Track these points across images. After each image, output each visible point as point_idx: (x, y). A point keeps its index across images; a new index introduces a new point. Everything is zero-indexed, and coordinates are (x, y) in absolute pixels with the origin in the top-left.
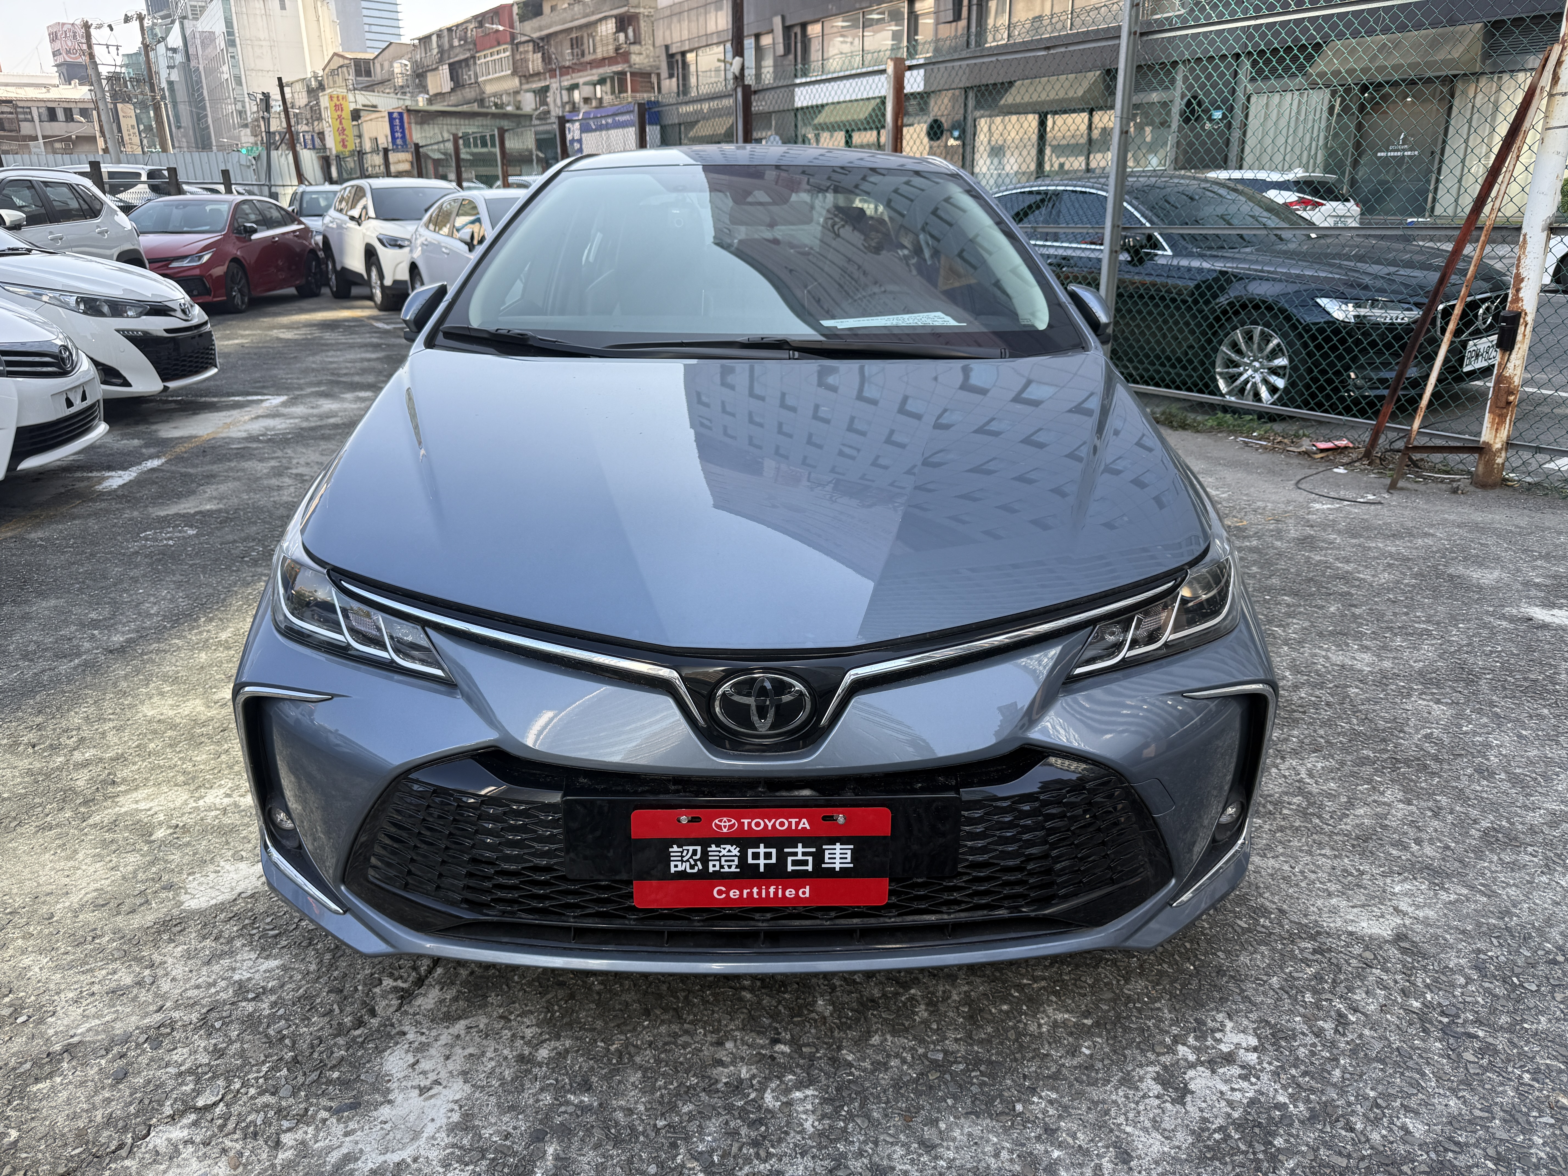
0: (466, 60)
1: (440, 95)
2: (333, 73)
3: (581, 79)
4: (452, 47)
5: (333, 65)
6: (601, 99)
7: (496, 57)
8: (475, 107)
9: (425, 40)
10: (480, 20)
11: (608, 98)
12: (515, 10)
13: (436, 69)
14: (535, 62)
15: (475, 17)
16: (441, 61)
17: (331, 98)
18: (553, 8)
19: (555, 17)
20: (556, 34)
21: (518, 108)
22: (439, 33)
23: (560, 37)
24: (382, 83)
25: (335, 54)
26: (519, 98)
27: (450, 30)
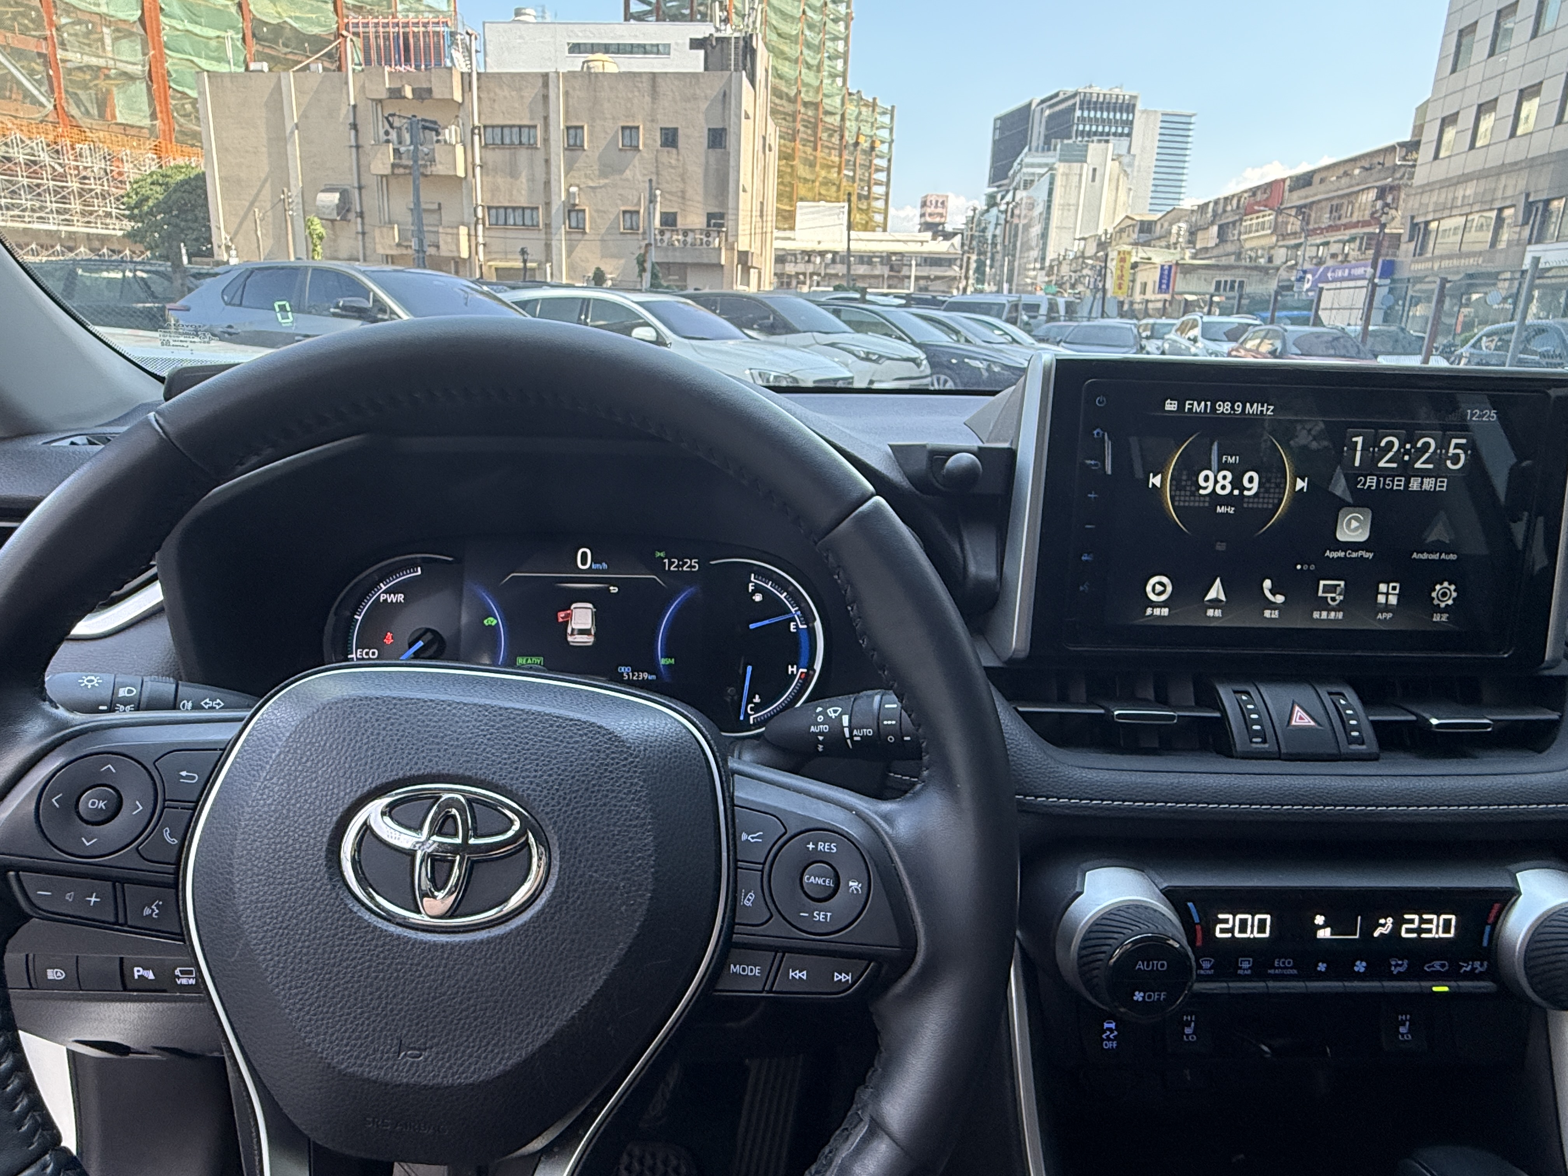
0: (1234, 223)
1: (1206, 249)
2: (1122, 231)
3: (1333, 237)
4: (1225, 211)
5: (1122, 226)
6: (1347, 255)
7: (1261, 220)
8: (1232, 260)
9: (1203, 208)
10: (1254, 191)
11: (1354, 254)
12: (1288, 182)
13: (1207, 228)
14: (1294, 224)
15: (1251, 189)
16: (1212, 223)
17: (1119, 253)
18: (1322, 181)
19: (1322, 188)
20: (1319, 201)
21: (1270, 260)
22: (1216, 202)
23: (1324, 204)
24: (1159, 238)
25: (1127, 217)
26: (1272, 252)
27: (1226, 199)
